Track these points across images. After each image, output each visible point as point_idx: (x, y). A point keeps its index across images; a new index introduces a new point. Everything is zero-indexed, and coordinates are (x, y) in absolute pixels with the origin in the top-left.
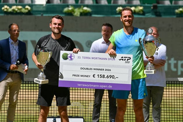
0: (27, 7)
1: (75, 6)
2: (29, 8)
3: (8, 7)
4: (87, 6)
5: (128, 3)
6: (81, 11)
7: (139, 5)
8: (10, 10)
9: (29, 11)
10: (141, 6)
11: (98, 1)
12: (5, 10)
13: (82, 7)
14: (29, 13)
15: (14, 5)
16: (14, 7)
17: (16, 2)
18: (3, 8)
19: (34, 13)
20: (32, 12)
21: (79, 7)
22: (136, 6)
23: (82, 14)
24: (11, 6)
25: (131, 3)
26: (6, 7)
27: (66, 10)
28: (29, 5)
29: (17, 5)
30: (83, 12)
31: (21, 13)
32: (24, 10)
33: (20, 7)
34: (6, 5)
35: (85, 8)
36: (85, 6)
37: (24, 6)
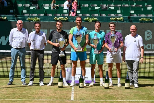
0: (66, 18)
1: (90, 17)
2: (67, 18)
3: (57, 18)
4: (96, 17)
5: (116, 16)
6: (93, 19)
7: (121, 17)
9: (67, 19)
10: (122, 17)
11: (101, 14)
12: (55, 19)
13: (93, 17)
14: (67, 21)
15: (60, 17)
16: (60, 18)
17: (61, 15)
18: (54, 18)
19: (69, 21)
20: (68, 20)
21: (92, 17)
22: (120, 17)
23: (93, 21)
24: (58, 17)
25: (118, 16)
26: (56, 18)
27: (85, 19)
28: (67, 17)
29: (61, 17)
30: (94, 20)
31: (63, 21)
32: (64, 19)
33: (63, 18)
34: (56, 17)
35: (95, 18)
36: (94, 17)
37: (65, 17)
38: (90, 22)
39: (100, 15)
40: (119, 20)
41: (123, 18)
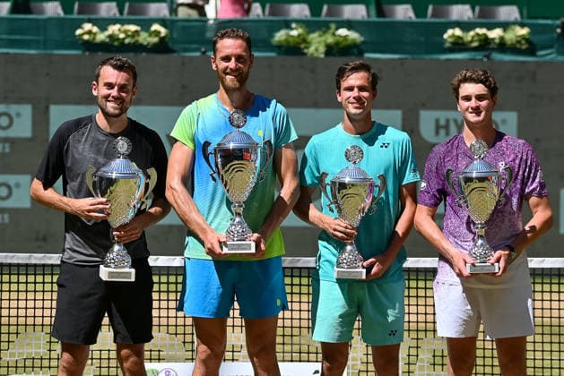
0: (156, 27)
1: (310, 26)
2: (163, 31)
3: (95, 29)
4: (350, 25)
5: (482, 15)
6: (330, 40)
7: (515, 23)
8: (101, 37)
9: (162, 40)
10: (522, 25)
11: (386, 7)
12: (86, 37)
13: (333, 26)
14: (162, 47)
15: (114, 21)
16: (114, 29)
17: (121, 12)
18: (79, 32)
19: (176, 47)
20: (170, 45)
21: (323, 27)
22: (505, 26)
23: (331, 50)
24: (103, 24)
25: (492, 15)
26: (88, 26)
27: (280, 36)
28: (163, 22)
29: (123, 22)
30: (337, 44)
31: (137, 48)
32: (144, 38)
33: (133, 28)
34: (89, 21)
35: (343, 32)
36: (341, 24)
37: (146, 25)
38: (314, 59)
39: (380, 13)
40: (502, 46)
41: (524, 31)
